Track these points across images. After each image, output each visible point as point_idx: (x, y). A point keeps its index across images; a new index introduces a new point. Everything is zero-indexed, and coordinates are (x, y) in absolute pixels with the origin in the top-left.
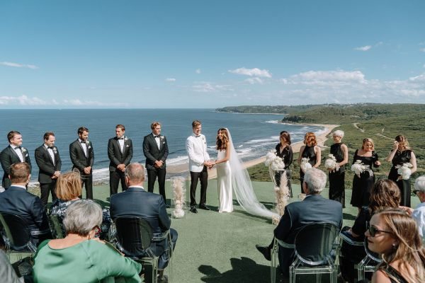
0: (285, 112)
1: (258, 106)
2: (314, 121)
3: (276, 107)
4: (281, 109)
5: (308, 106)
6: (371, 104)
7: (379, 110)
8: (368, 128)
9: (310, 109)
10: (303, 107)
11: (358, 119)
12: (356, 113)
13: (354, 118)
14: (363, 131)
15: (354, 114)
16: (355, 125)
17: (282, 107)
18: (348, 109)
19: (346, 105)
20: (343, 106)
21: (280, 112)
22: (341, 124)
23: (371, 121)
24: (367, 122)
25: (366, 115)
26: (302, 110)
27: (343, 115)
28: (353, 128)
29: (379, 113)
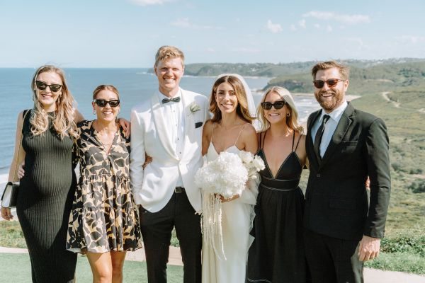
0: (270, 74)
3: (252, 66)
4: (262, 69)
6: (411, 59)
7: (423, 68)
8: (406, 100)
10: (300, 65)
11: (388, 83)
12: (387, 74)
13: (383, 83)
14: (397, 105)
15: (383, 78)
16: (384, 95)
17: (264, 66)
18: (374, 68)
19: (371, 62)
20: (365, 64)
21: (261, 75)
22: (361, 94)
23: (410, 88)
24: (403, 89)
25: (403, 79)
26: (298, 71)
27: (365, 77)
28: (380, 100)
29: (424, 74)
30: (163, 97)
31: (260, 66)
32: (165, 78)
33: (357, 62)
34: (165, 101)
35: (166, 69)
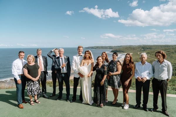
0: (112, 49)
1: (102, 46)
2: (123, 52)
3: (108, 47)
4: (110, 48)
5: (121, 46)
6: (144, 45)
7: (147, 47)
9: (122, 47)
10: (119, 46)
11: (140, 51)
13: (138, 50)
15: (138, 49)
16: (139, 53)
17: (111, 47)
18: (136, 47)
20: (134, 46)
21: (110, 49)
22: (133, 53)
25: (143, 49)
26: (118, 48)
27: (134, 49)
28: (138, 54)
29: (148, 49)
30: (79, 55)
31: (110, 47)
32: (80, 51)
33: (132, 46)
34: (79, 56)
35: (80, 50)
